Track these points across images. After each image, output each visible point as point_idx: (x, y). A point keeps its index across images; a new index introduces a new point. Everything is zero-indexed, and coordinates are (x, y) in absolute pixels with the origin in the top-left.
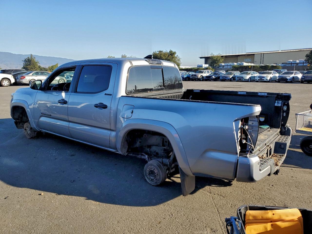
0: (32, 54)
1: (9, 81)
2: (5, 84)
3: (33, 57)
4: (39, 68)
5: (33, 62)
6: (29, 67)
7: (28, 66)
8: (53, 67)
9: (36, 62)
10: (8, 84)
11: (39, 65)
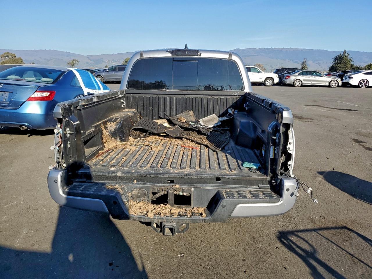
0: (346, 50)
1: (273, 81)
2: (268, 84)
3: (346, 54)
4: (352, 67)
5: (345, 60)
6: (338, 66)
7: (338, 64)
8: (370, 65)
9: (349, 60)
10: (271, 83)
11: (352, 63)
